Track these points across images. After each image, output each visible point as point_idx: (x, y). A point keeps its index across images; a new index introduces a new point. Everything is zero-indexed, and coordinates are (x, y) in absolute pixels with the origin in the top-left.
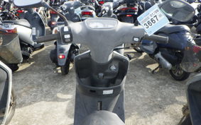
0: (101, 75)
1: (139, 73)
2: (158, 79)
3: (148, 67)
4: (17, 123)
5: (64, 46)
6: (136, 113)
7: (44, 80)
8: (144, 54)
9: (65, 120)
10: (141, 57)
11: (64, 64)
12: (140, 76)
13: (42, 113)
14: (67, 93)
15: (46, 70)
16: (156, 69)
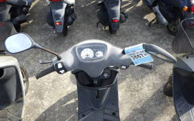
1: (136, 27)
2: (154, 34)
3: (145, 18)
4: (33, 92)
6: (130, 75)
7: (46, 44)
9: (71, 87)
11: (61, 31)
12: (137, 31)
13: (51, 81)
15: (46, 30)
16: (153, 21)
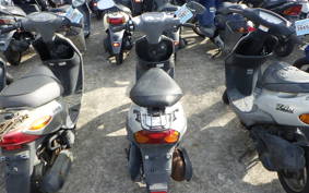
0: (154, 52)
1: (198, 59)
3: (209, 52)
5: (117, 33)
7: (99, 71)
8: (207, 39)
10: (203, 42)
12: (199, 62)
13: (105, 96)
14: (125, 80)
15: (99, 60)
16: (216, 54)
